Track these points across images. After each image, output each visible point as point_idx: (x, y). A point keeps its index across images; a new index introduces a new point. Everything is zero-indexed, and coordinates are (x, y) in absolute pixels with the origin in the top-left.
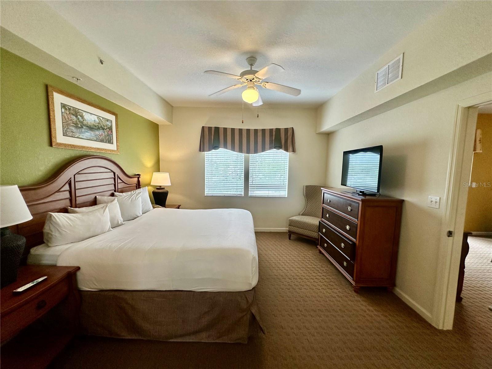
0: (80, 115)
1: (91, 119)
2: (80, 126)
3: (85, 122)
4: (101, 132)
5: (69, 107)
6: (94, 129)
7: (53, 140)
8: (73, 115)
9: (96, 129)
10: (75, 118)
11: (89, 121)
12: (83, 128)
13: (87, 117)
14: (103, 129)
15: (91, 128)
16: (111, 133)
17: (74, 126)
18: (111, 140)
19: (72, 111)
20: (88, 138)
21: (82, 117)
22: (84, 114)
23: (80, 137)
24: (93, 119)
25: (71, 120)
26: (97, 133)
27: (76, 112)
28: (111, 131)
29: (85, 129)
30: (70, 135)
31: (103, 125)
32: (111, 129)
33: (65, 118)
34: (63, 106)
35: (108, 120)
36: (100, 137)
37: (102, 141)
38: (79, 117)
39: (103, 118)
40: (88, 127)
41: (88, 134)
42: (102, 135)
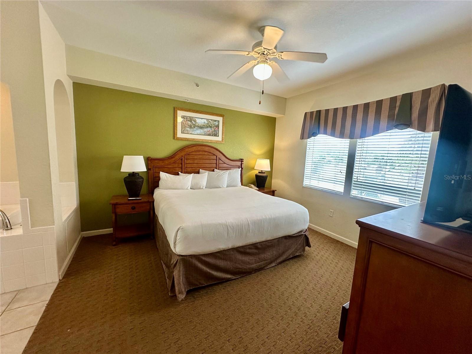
0: (194, 121)
1: (202, 122)
2: (193, 127)
3: (197, 124)
4: (209, 129)
5: (187, 117)
6: (203, 128)
7: (175, 136)
8: (189, 121)
9: (205, 128)
10: (190, 122)
11: (200, 123)
12: (195, 128)
13: (198, 121)
14: (211, 127)
15: (201, 127)
16: (218, 129)
17: (189, 128)
18: (217, 134)
19: (188, 119)
20: (198, 134)
21: (195, 121)
22: (197, 119)
23: (193, 133)
24: (203, 122)
25: (187, 124)
26: (206, 130)
27: (191, 119)
28: (217, 128)
29: (196, 128)
30: (186, 133)
31: (211, 125)
32: (218, 126)
33: (183, 123)
34: (183, 117)
35: (215, 121)
36: (207, 132)
37: (209, 135)
38: (193, 121)
39: (211, 120)
40: (199, 127)
41: (199, 131)
42: (209, 131)
